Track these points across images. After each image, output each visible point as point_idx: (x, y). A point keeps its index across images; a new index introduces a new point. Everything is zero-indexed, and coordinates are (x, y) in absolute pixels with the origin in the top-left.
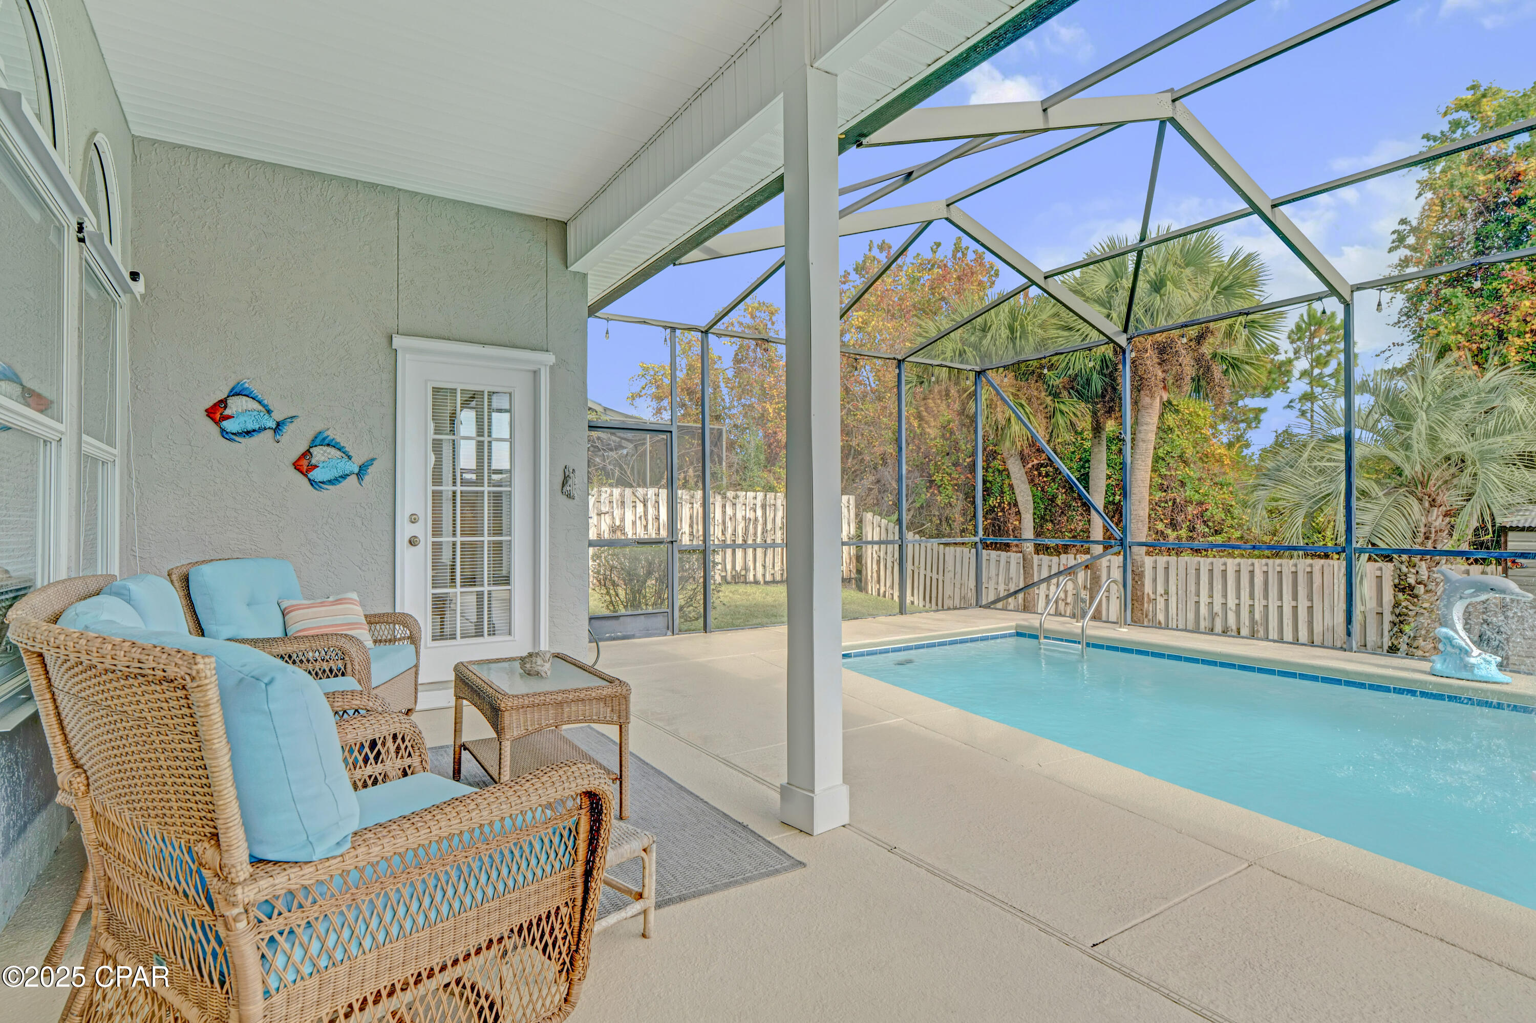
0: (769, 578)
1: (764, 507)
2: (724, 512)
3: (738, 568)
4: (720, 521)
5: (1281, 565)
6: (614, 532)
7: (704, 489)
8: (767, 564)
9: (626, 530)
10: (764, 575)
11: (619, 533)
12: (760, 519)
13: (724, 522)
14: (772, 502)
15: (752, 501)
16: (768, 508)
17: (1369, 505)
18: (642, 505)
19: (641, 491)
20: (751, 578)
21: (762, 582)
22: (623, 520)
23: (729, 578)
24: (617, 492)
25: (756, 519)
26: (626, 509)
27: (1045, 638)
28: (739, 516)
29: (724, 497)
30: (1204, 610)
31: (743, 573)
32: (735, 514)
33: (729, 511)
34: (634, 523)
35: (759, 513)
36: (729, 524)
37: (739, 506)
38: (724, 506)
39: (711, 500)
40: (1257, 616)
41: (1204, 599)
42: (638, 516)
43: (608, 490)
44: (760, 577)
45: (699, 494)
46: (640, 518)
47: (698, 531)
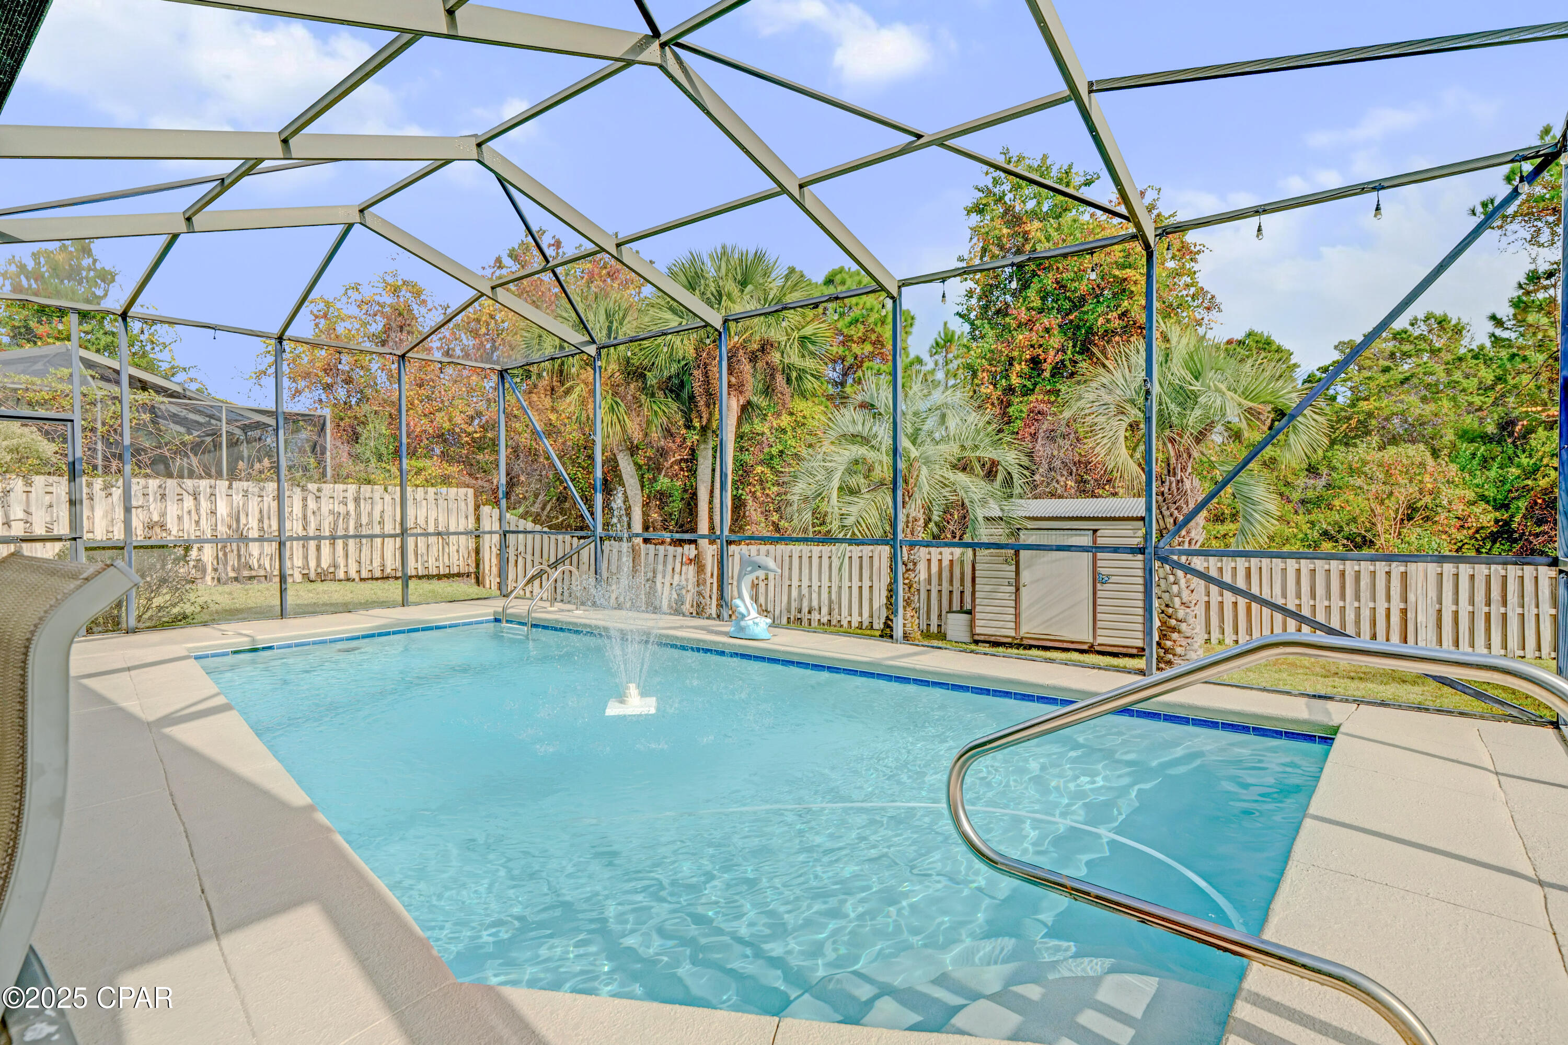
0: (364, 574)
1: (357, 500)
2: (305, 506)
3: (324, 565)
4: (300, 515)
5: (851, 551)
6: (151, 528)
7: (279, 481)
8: (363, 560)
9: (169, 526)
10: (359, 572)
11: (157, 529)
12: (352, 513)
13: (305, 517)
14: (368, 495)
15: (342, 495)
16: (362, 501)
17: (856, 499)
18: (191, 498)
19: (189, 483)
20: (341, 575)
21: (357, 579)
22: (163, 514)
23: (312, 576)
24: (153, 483)
25: (348, 513)
26: (169, 503)
27: (507, 621)
28: (325, 510)
29: (304, 489)
30: (795, 593)
31: (332, 570)
32: (319, 508)
33: (312, 504)
34: (180, 518)
35: (351, 506)
36: (311, 518)
37: (324, 500)
38: (305, 499)
39: (287, 493)
40: (834, 597)
41: (795, 583)
42: (186, 510)
43: (142, 481)
44: (353, 574)
45: (271, 486)
46: (189, 512)
47: (270, 526)
